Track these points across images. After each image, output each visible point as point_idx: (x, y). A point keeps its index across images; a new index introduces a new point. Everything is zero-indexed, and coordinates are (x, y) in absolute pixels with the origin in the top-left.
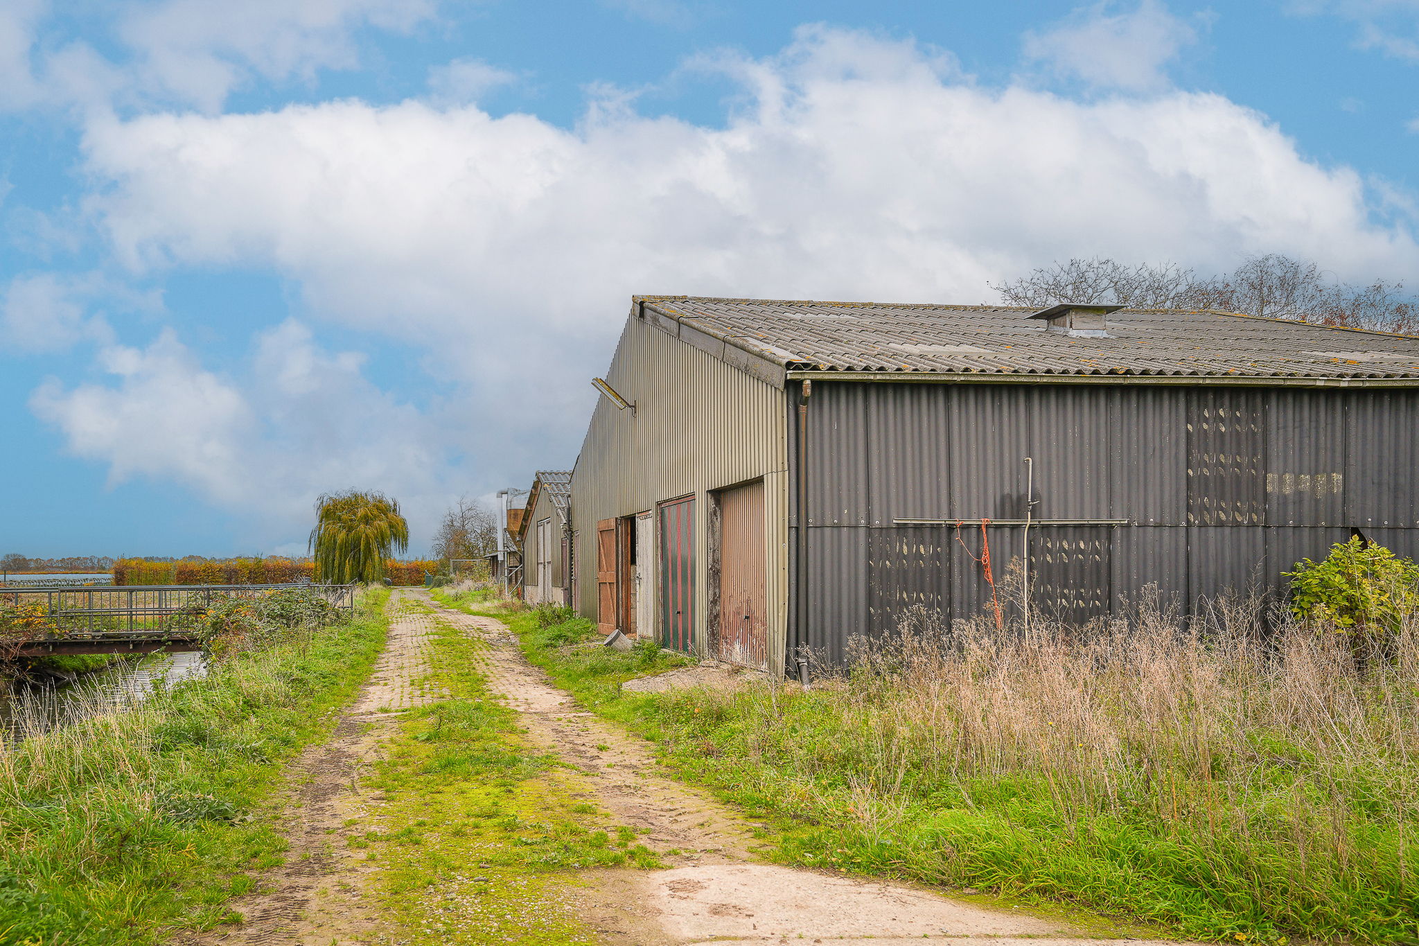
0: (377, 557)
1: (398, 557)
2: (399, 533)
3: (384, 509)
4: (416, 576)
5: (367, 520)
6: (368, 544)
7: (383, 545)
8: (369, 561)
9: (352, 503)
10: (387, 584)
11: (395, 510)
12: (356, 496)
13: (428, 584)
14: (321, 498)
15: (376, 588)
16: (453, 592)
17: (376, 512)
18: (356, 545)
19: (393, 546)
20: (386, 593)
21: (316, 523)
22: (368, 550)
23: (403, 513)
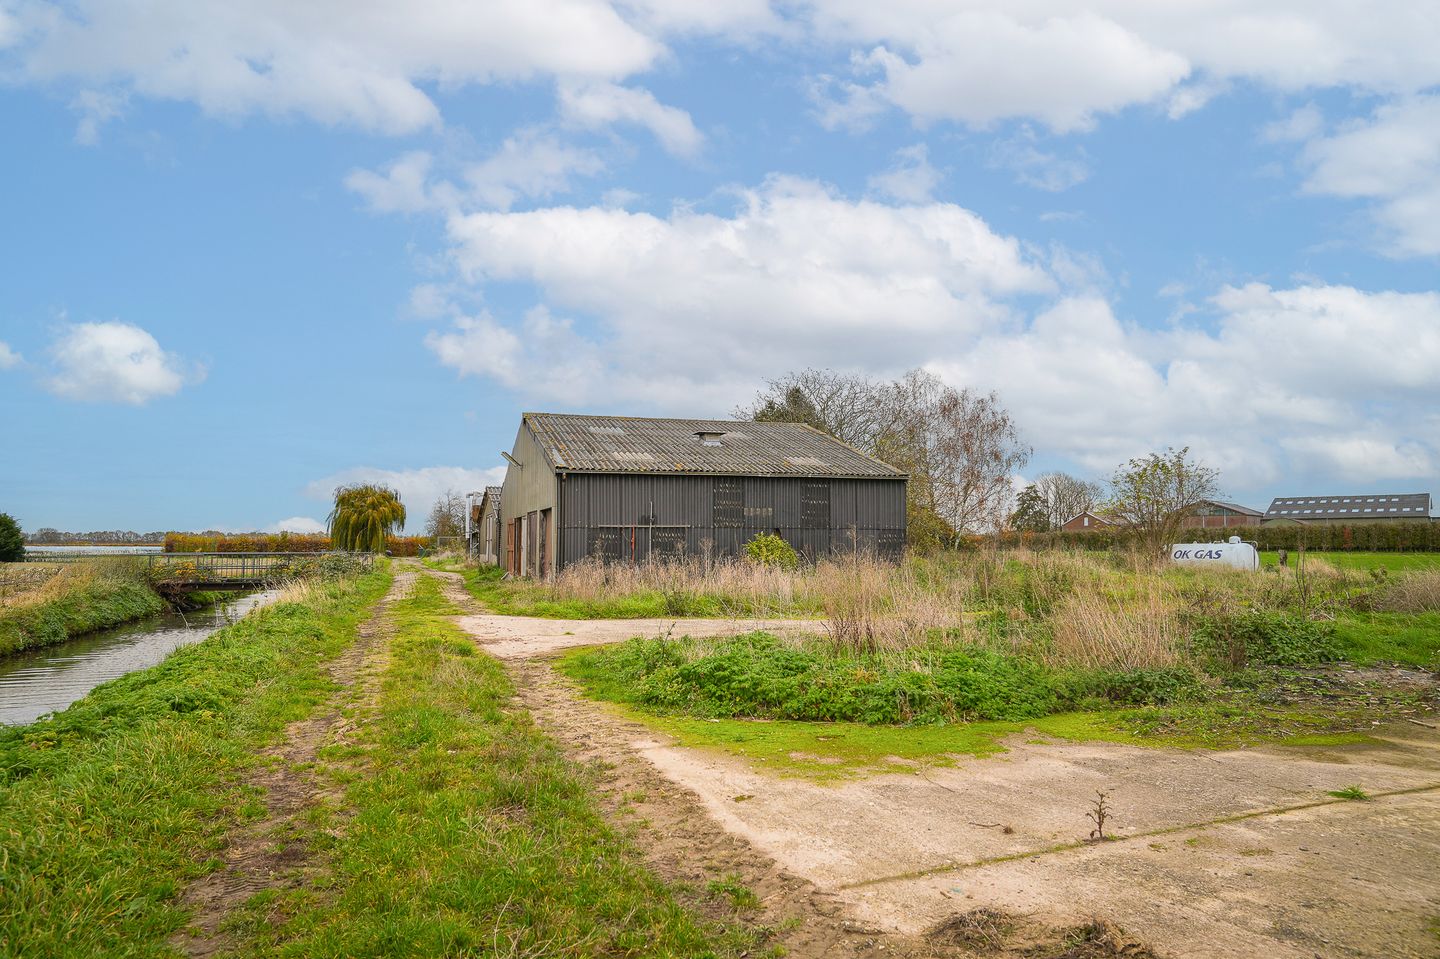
0: (381, 534)
1: (397, 533)
2: (398, 515)
3: (388, 498)
4: (411, 549)
5: (374, 506)
6: (374, 524)
7: (385, 525)
8: (375, 538)
9: (364, 493)
10: (389, 555)
11: (396, 498)
12: (366, 488)
13: (420, 555)
14: (339, 490)
15: (380, 557)
16: (436, 559)
17: (382, 501)
18: (364, 525)
19: (394, 526)
20: (389, 561)
21: (334, 508)
22: (374, 529)
23: (402, 501)
